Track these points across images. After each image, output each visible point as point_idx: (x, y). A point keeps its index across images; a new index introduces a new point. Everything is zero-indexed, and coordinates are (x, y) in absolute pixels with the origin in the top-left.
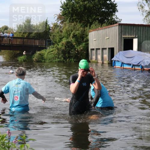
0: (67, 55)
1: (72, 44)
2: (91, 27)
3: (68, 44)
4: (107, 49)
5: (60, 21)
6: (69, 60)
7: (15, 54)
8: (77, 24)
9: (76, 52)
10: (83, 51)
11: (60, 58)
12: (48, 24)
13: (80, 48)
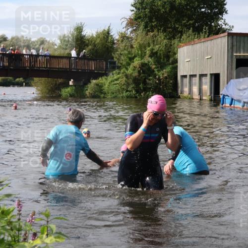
0: (141, 86)
1: (150, 68)
2: (181, 39)
3: (144, 68)
4: (209, 76)
5: (130, 30)
6: (144, 95)
7: (56, 84)
8: (158, 35)
9: (157, 82)
10: (168, 80)
11: (130, 91)
12: (112, 34)
13: (164, 73)
